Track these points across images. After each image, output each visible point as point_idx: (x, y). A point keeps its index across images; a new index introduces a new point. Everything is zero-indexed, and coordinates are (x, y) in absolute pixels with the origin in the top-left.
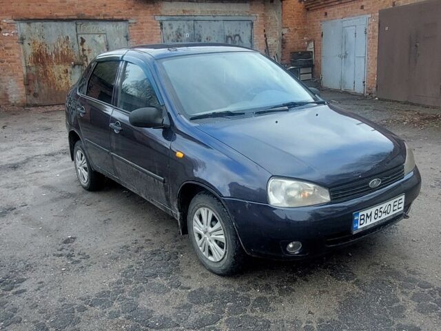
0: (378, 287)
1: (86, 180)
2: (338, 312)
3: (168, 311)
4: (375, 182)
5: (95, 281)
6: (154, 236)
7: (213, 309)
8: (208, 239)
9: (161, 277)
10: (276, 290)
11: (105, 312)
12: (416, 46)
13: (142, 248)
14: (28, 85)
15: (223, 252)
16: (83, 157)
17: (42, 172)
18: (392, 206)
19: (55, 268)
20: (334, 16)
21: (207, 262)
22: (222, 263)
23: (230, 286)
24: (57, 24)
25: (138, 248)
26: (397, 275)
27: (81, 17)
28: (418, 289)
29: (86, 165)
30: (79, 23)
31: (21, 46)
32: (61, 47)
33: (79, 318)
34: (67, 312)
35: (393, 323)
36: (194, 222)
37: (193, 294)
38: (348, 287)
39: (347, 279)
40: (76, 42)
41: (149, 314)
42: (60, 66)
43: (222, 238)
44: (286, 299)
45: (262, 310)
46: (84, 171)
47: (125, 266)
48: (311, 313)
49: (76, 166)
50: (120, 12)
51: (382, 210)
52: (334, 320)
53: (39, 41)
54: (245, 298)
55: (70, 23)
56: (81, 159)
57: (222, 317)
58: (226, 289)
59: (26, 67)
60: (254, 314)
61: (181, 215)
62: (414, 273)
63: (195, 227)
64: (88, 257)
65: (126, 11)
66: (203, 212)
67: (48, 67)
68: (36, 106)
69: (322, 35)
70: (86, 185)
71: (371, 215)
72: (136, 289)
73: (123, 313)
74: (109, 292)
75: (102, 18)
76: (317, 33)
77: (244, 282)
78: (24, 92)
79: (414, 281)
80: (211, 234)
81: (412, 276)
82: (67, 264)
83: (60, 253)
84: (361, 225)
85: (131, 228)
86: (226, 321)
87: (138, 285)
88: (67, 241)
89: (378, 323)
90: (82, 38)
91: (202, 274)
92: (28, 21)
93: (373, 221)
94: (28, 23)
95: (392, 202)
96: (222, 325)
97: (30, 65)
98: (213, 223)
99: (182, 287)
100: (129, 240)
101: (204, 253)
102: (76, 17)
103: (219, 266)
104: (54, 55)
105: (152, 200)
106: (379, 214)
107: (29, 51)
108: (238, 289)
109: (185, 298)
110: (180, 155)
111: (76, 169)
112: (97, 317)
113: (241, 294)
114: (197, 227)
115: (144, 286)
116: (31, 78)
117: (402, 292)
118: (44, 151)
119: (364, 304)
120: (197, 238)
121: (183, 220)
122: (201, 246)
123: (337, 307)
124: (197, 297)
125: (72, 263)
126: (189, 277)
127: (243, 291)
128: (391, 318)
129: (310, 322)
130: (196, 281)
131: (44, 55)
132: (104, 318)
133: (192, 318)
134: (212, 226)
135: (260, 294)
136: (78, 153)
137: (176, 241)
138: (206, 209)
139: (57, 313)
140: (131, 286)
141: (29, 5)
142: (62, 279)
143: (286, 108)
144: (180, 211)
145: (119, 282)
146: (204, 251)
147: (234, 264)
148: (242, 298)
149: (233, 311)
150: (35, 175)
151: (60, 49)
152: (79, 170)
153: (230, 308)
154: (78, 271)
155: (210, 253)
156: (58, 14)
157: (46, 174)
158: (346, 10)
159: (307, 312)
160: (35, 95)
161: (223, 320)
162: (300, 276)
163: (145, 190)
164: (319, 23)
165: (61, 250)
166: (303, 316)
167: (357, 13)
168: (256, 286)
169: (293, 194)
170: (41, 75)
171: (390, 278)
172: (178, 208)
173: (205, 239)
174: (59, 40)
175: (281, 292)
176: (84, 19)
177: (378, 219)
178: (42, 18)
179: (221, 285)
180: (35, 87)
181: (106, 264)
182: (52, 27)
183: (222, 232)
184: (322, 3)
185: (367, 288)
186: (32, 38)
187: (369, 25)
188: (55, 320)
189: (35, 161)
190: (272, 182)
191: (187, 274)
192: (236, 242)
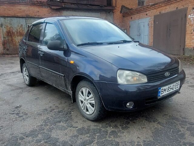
0: (170, 125)
1: (28, 81)
2: (152, 137)
3: (67, 139)
4: (167, 74)
5: (29, 125)
6: (59, 104)
7: (90, 137)
8: (86, 103)
9: (63, 122)
10: (120, 127)
11: (34, 140)
12: (170, 29)
13: (54, 109)
14: (4, 45)
15: (93, 109)
16: (27, 70)
17: (8, 79)
18: (175, 86)
19: (10, 119)
20: (135, 19)
21: (85, 115)
22: (93, 115)
23: (97, 126)
24: (17, 19)
25: (52, 110)
26: (177, 119)
27: (28, 16)
28: (189, 126)
29: (28, 74)
30: (27, 19)
31: (1, 28)
32: (19, 29)
33: (20, 143)
34: (13, 140)
35: (181, 142)
36: (79, 95)
37: (79, 130)
38: (155, 125)
39: (154, 122)
40: (26, 27)
41: (57, 140)
42: (19, 37)
43: (93, 102)
44: (125, 131)
45: (114, 137)
46: (27, 77)
47: (45, 118)
48: (139, 138)
49: (23, 75)
50: (45, 15)
51: (171, 87)
52: (151, 141)
53: (9, 26)
54: (105, 131)
55: (23, 19)
56: (26, 72)
57: (94, 140)
58: (95, 128)
59: (4, 37)
60: (111, 139)
61: (72, 92)
62: (185, 118)
63: (79, 98)
64: (27, 114)
65: (47, 15)
66: (84, 90)
67: (13, 37)
68: (8, 54)
69: (130, 27)
70: (28, 84)
71: (166, 89)
72: (50, 128)
73: (43, 140)
74: (36, 130)
75: (37, 17)
76: (128, 26)
77: (104, 124)
78: (2, 48)
79: (186, 122)
80: (87, 100)
81: (184, 120)
82: (16, 118)
83: (13, 112)
84: (161, 94)
85: (49, 101)
86: (97, 143)
87: (51, 127)
88: (17, 107)
89: (173, 142)
90: (28, 25)
91: (83, 121)
92: (4, 17)
93: (167, 93)
94: (4, 18)
95: (175, 84)
96: (95, 145)
97: (5, 36)
98: (89, 95)
99: (73, 127)
100: (47, 107)
101: (84, 111)
102: (26, 16)
103: (91, 116)
104: (16, 32)
105: (59, 87)
106: (170, 89)
107: (5, 30)
108: (102, 127)
109: (75, 132)
110: (72, 62)
111: (24, 76)
112: (29, 142)
113: (103, 129)
114: (81, 97)
115: (54, 127)
116: (5, 42)
117: (182, 127)
118: (10, 71)
119: (164, 133)
120: (80, 103)
121: (74, 95)
122: (82, 107)
123: (151, 135)
124: (81, 131)
125: (19, 117)
126: (77, 122)
127: (104, 128)
128: (179, 139)
129: (139, 142)
130: (80, 124)
131: (12, 32)
132: (33, 143)
133: (79, 141)
134: (88, 96)
135: (112, 129)
136: (24, 69)
137: (70, 106)
138: (85, 88)
139: (9, 141)
140: (47, 127)
141: (5, 10)
142: (13, 124)
143: (122, 42)
144: (72, 91)
145: (42, 125)
146: (84, 109)
147: (99, 115)
148: (104, 131)
149: (99, 138)
150: (4, 80)
151: (19, 30)
152: (25, 77)
153: (98, 136)
154: (21, 121)
155: (87, 110)
156: (18, 15)
157: (10, 80)
158: (140, 16)
159: (137, 137)
160: (8, 50)
161: (95, 142)
162: (131, 121)
163: (55, 82)
164: (129, 22)
165: (13, 111)
166: (135, 139)
167: (144, 17)
168: (110, 126)
169: (129, 78)
170: (10, 41)
171: (174, 121)
172: (71, 89)
173: (85, 103)
174: (18, 26)
175: (123, 128)
176: (29, 17)
177: (169, 92)
178: (11, 16)
179: (93, 126)
180: (7, 46)
181: (35, 117)
182: (15, 20)
183: (93, 99)
184: (130, 13)
185: (165, 125)
186: (6, 24)
187: (150, 22)
188: (7, 144)
189: (5, 75)
190: (119, 72)
191: (76, 121)
192: (100, 104)
